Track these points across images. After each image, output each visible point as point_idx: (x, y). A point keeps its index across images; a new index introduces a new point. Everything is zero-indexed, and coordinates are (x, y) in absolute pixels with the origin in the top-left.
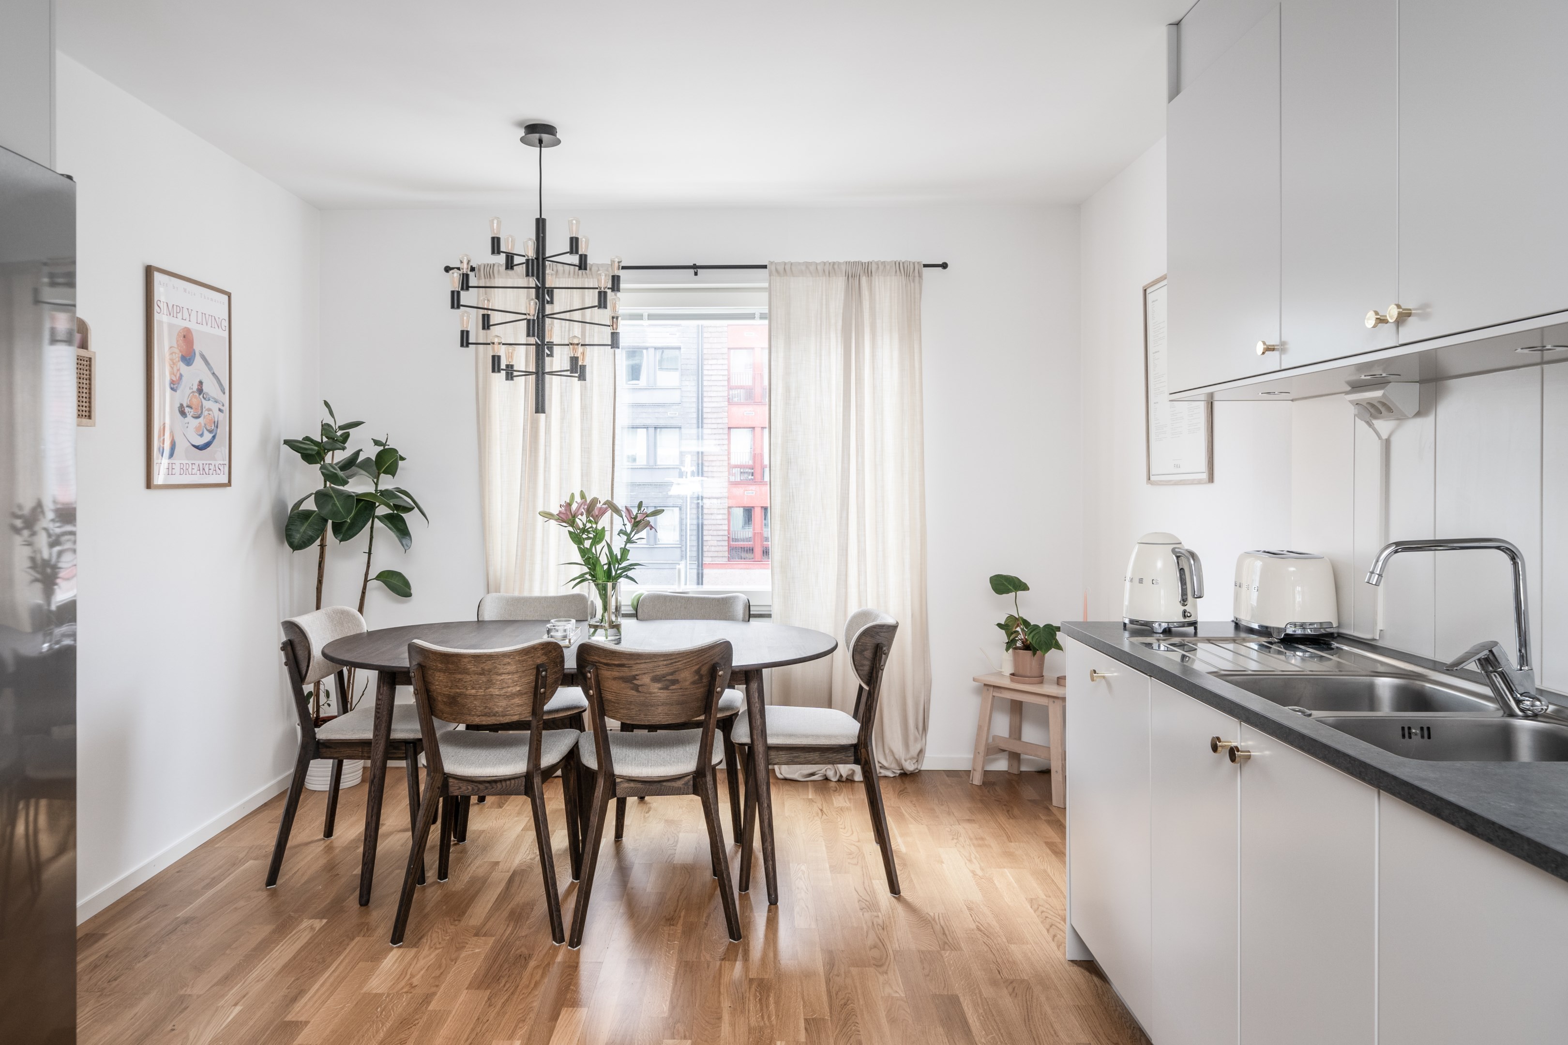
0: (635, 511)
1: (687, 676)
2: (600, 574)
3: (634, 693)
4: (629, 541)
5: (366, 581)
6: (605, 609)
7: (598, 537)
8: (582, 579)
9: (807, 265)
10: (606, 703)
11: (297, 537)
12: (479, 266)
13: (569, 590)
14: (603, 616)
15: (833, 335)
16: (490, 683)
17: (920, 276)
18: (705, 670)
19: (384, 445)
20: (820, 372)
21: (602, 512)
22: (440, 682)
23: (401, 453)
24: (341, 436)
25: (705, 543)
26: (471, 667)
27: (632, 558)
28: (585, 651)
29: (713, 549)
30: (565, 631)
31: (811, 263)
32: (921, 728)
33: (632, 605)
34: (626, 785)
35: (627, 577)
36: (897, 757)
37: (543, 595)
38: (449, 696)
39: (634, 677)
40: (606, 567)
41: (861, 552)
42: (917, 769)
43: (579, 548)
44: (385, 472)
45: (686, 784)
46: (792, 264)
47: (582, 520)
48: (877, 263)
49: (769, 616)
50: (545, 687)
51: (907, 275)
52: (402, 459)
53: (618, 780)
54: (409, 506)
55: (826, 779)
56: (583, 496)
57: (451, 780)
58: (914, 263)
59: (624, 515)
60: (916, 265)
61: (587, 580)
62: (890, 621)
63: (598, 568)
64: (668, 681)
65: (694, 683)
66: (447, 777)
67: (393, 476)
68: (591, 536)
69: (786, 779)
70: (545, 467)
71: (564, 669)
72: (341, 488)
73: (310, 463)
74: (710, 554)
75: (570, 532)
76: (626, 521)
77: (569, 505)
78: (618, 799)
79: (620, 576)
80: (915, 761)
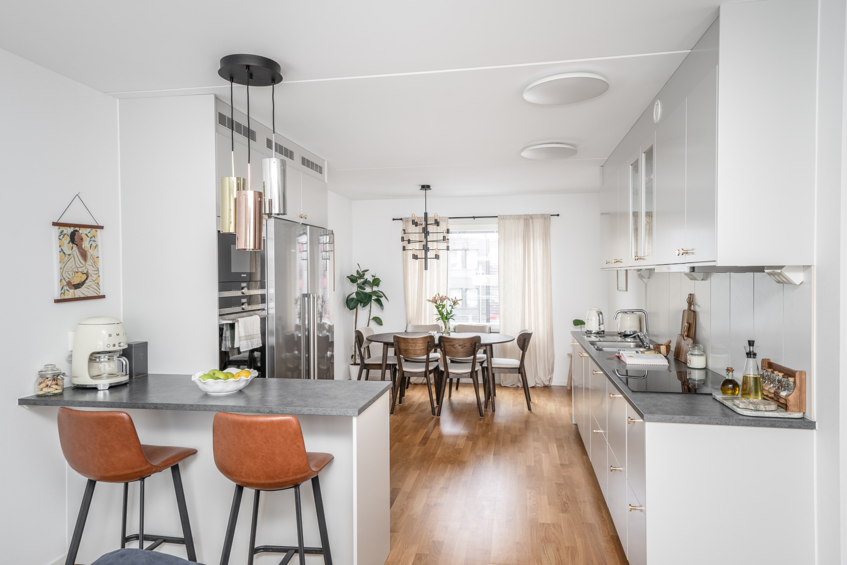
0: (454, 299)
1: (468, 345)
2: (444, 318)
3: (454, 349)
4: (452, 308)
5: (369, 320)
6: (446, 328)
7: (444, 307)
8: (438, 319)
9: (511, 216)
10: (446, 352)
11: (351, 306)
12: (404, 218)
13: (435, 323)
14: (445, 330)
15: (520, 239)
16: (416, 346)
17: (550, 219)
18: (473, 343)
19: (374, 277)
20: (516, 251)
21: (445, 299)
22: (403, 346)
23: (380, 280)
24: (362, 274)
25: (490, 307)
26: (411, 341)
27: (453, 313)
28: (441, 338)
29: (494, 309)
30: (434, 334)
31: (512, 215)
32: (551, 371)
33: (454, 329)
34: (452, 375)
35: (452, 319)
36: (542, 380)
37: (425, 325)
38: (405, 349)
39: (454, 345)
40: (446, 316)
41: (530, 312)
42: (549, 384)
43: (438, 310)
44: (375, 285)
45: (468, 375)
46: (506, 216)
47: (439, 302)
48: (535, 215)
49: (499, 333)
50: (430, 347)
51: (545, 219)
52: (381, 281)
53: (450, 373)
54: (381, 296)
55: (518, 387)
56: (439, 295)
57: (405, 372)
58: (547, 215)
59: (451, 300)
60: (548, 215)
61: (440, 319)
62: (530, 332)
63: (443, 316)
64: (463, 346)
65: (470, 347)
66: (403, 372)
67: (378, 287)
68: (441, 306)
69: (505, 387)
70: (425, 284)
71: (435, 343)
72: (363, 291)
73: (353, 283)
74: (493, 312)
75: (435, 306)
76: (452, 302)
77: (435, 298)
78: (450, 379)
79: (450, 318)
80: (548, 382)
